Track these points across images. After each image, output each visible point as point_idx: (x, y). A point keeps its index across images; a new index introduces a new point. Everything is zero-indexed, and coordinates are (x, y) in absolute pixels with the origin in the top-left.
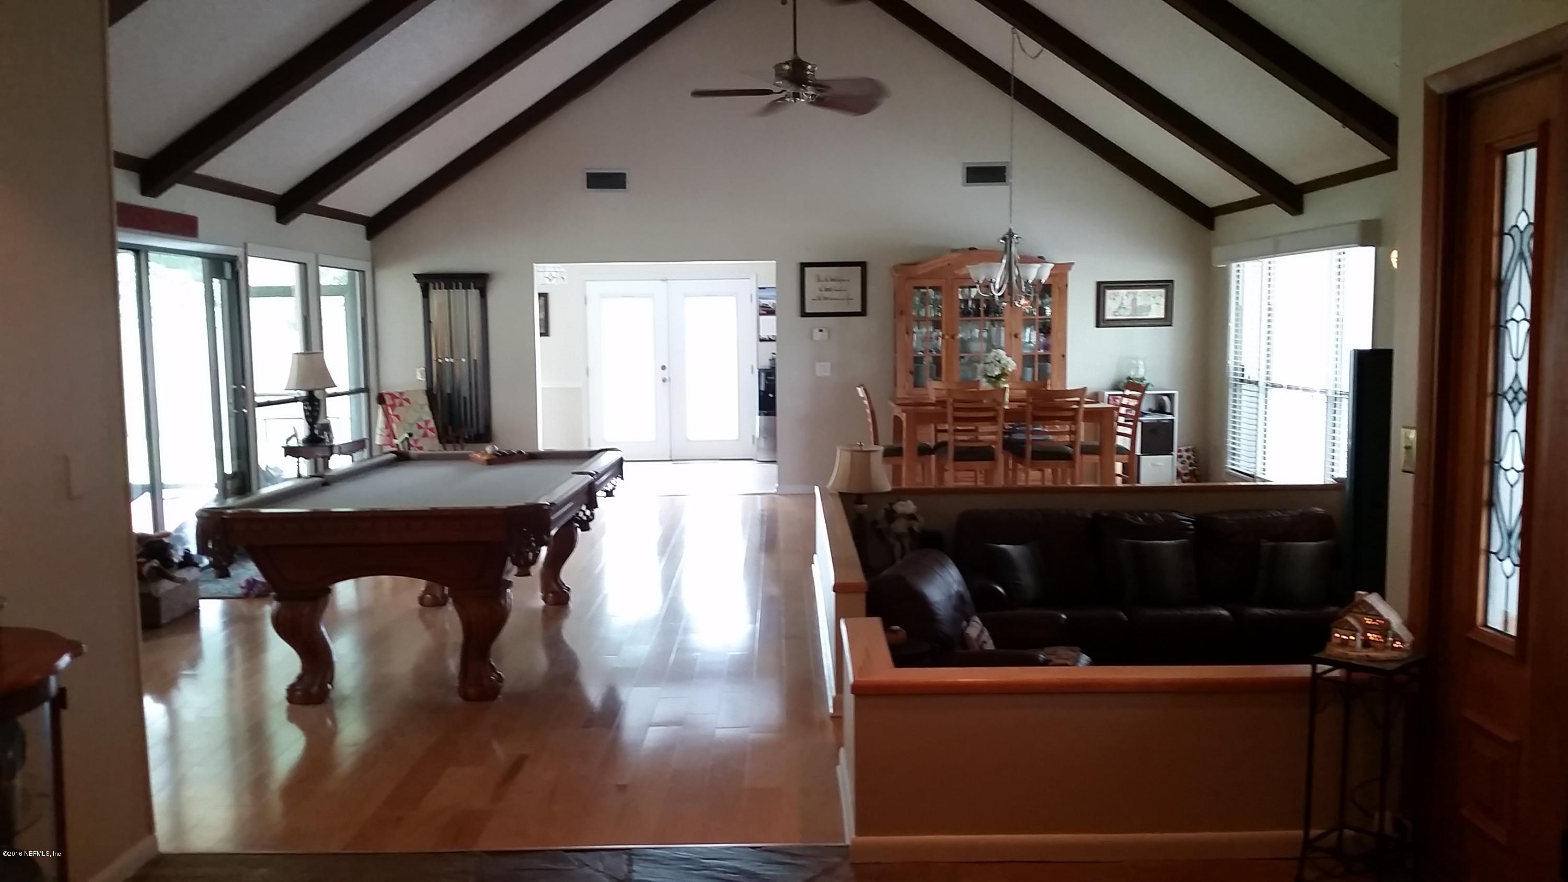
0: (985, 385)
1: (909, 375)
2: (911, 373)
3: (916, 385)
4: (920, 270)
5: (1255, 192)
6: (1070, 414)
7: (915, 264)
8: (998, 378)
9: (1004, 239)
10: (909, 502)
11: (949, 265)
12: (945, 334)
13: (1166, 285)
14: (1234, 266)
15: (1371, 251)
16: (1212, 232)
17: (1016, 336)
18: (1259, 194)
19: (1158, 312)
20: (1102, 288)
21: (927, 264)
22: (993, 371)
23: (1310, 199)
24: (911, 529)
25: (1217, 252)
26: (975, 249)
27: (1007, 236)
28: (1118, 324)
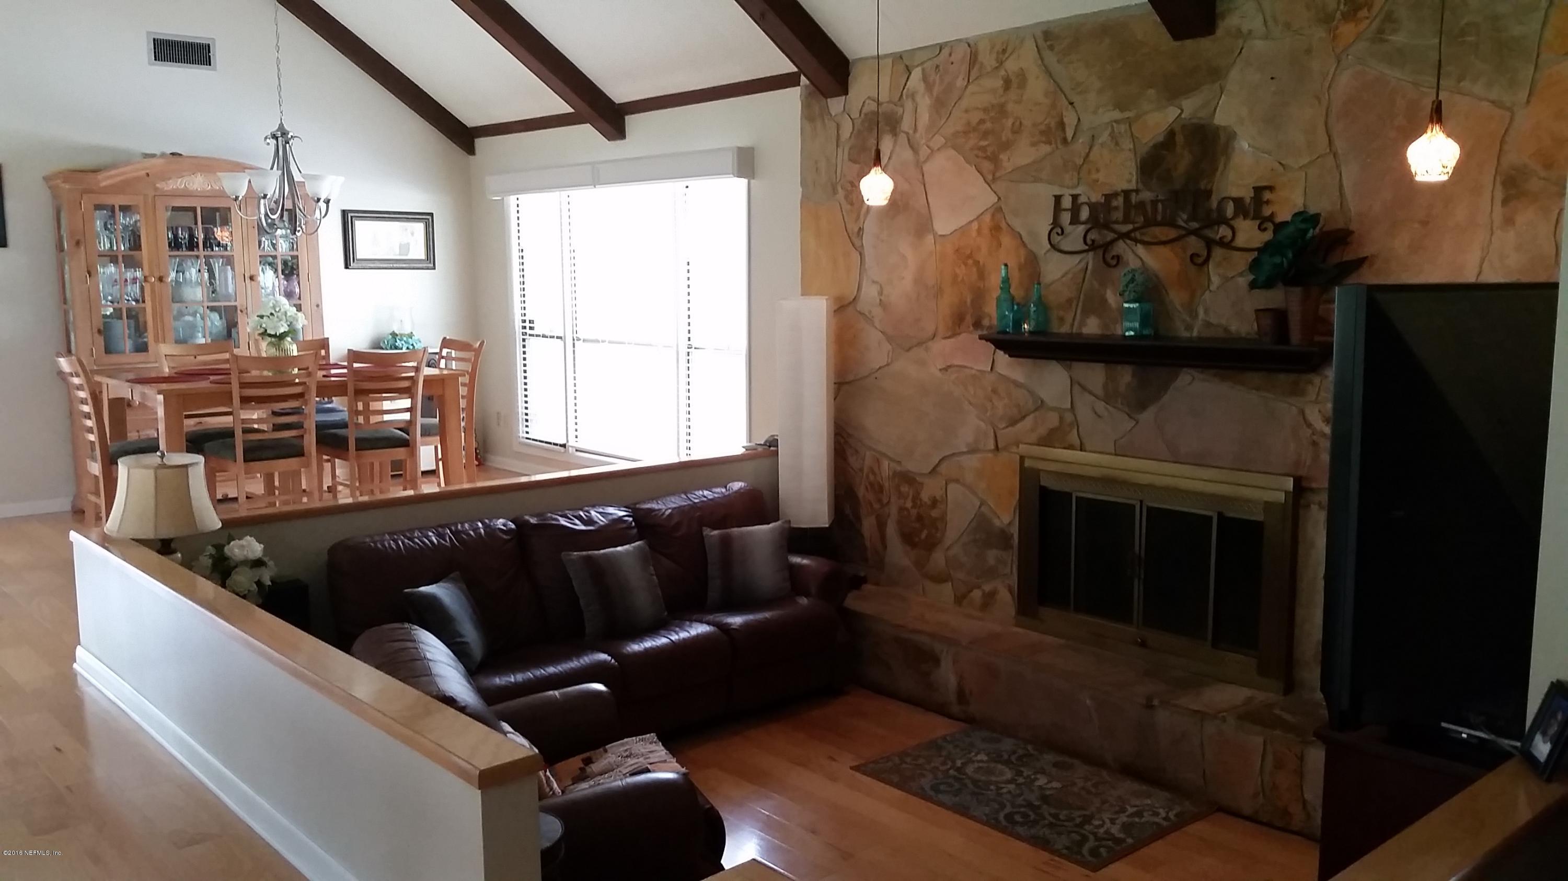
0: (265, 349)
1: (96, 335)
2: (99, 331)
3: (108, 351)
4: (105, 180)
5: (570, 108)
6: (406, 384)
7: (95, 171)
8: (282, 337)
9: (274, 137)
10: (248, 538)
11: (148, 175)
12: (147, 274)
13: (427, 218)
14: (512, 200)
15: (743, 182)
16: (471, 157)
17: (252, 278)
18: (572, 110)
19: (418, 252)
20: (348, 219)
21: (113, 172)
22: (276, 328)
23: (632, 122)
24: (259, 583)
25: (492, 182)
26: (180, 155)
27: (279, 134)
28: (372, 265)
